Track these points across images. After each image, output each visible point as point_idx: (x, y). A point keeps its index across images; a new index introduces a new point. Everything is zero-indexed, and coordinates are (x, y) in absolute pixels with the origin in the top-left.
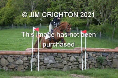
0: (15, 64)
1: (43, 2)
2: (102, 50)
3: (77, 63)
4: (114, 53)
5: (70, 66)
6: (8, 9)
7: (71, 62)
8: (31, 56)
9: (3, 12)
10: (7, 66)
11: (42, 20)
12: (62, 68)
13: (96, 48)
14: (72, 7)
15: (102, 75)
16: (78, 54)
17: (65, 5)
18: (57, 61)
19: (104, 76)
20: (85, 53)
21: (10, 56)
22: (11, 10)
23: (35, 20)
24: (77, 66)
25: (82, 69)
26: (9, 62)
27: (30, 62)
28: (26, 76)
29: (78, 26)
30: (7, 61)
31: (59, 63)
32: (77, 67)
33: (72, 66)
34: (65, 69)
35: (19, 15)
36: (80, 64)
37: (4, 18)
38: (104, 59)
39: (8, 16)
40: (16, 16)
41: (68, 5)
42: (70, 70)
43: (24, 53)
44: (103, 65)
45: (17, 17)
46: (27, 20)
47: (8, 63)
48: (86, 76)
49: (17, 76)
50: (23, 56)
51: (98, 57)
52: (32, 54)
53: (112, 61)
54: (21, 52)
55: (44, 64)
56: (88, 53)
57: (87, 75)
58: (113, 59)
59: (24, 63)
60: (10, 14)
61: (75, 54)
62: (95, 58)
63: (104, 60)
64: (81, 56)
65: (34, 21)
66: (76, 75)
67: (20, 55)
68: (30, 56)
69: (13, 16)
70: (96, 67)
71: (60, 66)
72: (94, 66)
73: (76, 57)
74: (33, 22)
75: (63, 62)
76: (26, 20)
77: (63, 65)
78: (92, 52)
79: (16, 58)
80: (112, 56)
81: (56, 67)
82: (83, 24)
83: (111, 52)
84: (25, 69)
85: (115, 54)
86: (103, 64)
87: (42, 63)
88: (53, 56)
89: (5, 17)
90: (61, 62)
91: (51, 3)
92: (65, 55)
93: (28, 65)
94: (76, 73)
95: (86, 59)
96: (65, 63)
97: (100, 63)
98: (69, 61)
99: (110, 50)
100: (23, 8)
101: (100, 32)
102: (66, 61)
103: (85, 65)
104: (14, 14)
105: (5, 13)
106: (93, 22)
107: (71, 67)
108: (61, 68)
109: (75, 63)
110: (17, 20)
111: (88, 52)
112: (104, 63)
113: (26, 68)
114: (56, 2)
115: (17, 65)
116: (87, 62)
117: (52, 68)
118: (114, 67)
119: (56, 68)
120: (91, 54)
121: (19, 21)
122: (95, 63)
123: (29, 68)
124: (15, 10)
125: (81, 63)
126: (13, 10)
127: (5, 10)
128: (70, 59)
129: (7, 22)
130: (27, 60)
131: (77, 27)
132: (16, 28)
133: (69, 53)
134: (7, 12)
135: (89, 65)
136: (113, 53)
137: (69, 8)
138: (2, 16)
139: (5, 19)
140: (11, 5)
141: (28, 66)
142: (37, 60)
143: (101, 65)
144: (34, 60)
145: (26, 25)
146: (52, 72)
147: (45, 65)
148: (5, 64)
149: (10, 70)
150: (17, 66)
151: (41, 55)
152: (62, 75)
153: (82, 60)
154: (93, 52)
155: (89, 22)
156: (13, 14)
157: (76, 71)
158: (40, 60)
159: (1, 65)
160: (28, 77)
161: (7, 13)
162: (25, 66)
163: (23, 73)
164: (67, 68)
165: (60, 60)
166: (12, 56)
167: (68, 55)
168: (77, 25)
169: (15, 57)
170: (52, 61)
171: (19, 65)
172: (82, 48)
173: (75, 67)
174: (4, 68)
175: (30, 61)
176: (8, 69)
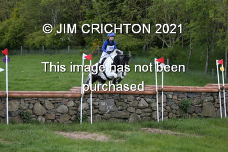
0: (56, 112)
1: (71, 11)
2: (187, 90)
3: (149, 110)
4: (205, 93)
5: (140, 114)
6: (14, 22)
7: (141, 108)
8: (80, 100)
9: (6, 28)
10: (44, 115)
11: (71, 40)
12: (127, 119)
13: (179, 87)
14: (119, 19)
15: (191, 128)
16: (152, 96)
17: (109, 16)
18: (118, 107)
19: (194, 130)
20: (161, 94)
21: (49, 99)
22: (19, 24)
23: (60, 40)
24: (150, 114)
25: (157, 120)
26: (47, 109)
27: (79, 109)
28: (76, 132)
29: (131, 50)
30: (43, 108)
31: (121, 110)
32: (149, 116)
33: (142, 115)
34: (131, 119)
35: (31, 32)
36: (154, 111)
37: (7, 37)
38: (190, 103)
39: (15, 34)
40: (27, 34)
41: (113, 15)
42: (139, 122)
43: (69, 95)
44: (189, 113)
45: (29, 36)
46: (47, 40)
47: (45, 111)
48: (167, 131)
49: (61, 131)
50: (67, 100)
51: (180, 100)
52: (81, 97)
53: (201, 107)
54: (64, 93)
55: (100, 112)
56: (166, 95)
57: (168, 129)
58: (204, 103)
59: (69, 110)
60: (17, 31)
61: (146, 96)
62: (177, 102)
63: (190, 105)
64: (156, 99)
65: (58, 42)
66: (150, 129)
67: (63, 97)
68: (78, 99)
69: (23, 33)
70: (178, 116)
71: (124, 116)
72: (175, 115)
73: (148, 100)
74: (56, 44)
75: (128, 109)
76: (44, 41)
77: (129, 114)
78: (172, 93)
79: (57, 103)
80: (202, 99)
81: (117, 116)
82: (138, 46)
83: (200, 92)
84: (70, 119)
85: (206, 95)
86: (188, 111)
87: (96, 111)
88: (113, 100)
89: (9, 35)
90: (125, 108)
91: (85, 13)
92: (131, 98)
93: (75, 114)
94: (150, 126)
95: (164, 103)
96: (132, 110)
97: (184, 109)
98: (137, 108)
99: (200, 88)
100: (39, 21)
101: (168, 59)
102: (133, 107)
103: (161, 113)
104: (25, 30)
105: (10, 29)
106: (155, 43)
107: (141, 117)
108: (125, 119)
109: (146, 110)
110: (29, 41)
111: (166, 92)
112: (191, 110)
113: (72, 118)
114: (93, 11)
115: (59, 114)
116: (165, 108)
117: (112, 118)
118: (205, 116)
119: (118, 118)
120: (170, 96)
121: (32, 42)
122: (176, 110)
123: (77, 118)
124: (26, 24)
125: (156, 110)
126: (23, 24)
127: (9, 24)
128: (138, 103)
129: (14, 44)
130: (74, 106)
131: (130, 52)
132: (28, 52)
133: (136, 94)
134: (13, 28)
135: (167, 114)
136: (203, 93)
137: (114, 21)
138: (4, 34)
139: (10, 38)
140: (18, 16)
141: (75, 116)
142: (90, 106)
143: (186, 112)
144: (84, 106)
145: (45, 48)
146: (115, 125)
147: (100, 114)
148: (40, 112)
149: (48, 121)
150: (59, 116)
151: (95, 97)
152: (130, 129)
153: (158, 105)
154: (174, 92)
155: (148, 43)
156: (23, 30)
157: (149, 123)
158: (93, 105)
159: (35, 115)
160: (79, 132)
161: (13, 30)
162: (71, 116)
163: (70, 127)
164: (134, 118)
165: (124, 105)
166: (51, 99)
167: (136, 97)
168: (129, 48)
169: (55, 102)
170: (111, 107)
171: (62, 114)
172: (157, 86)
173: (146, 116)
174: (39, 119)
175: (78, 107)
176: (46, 120)
